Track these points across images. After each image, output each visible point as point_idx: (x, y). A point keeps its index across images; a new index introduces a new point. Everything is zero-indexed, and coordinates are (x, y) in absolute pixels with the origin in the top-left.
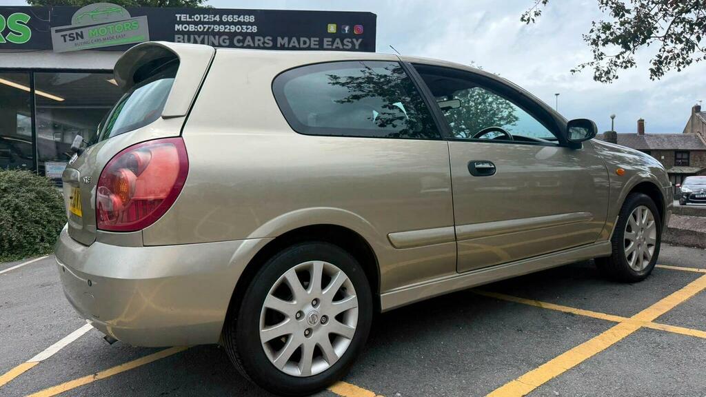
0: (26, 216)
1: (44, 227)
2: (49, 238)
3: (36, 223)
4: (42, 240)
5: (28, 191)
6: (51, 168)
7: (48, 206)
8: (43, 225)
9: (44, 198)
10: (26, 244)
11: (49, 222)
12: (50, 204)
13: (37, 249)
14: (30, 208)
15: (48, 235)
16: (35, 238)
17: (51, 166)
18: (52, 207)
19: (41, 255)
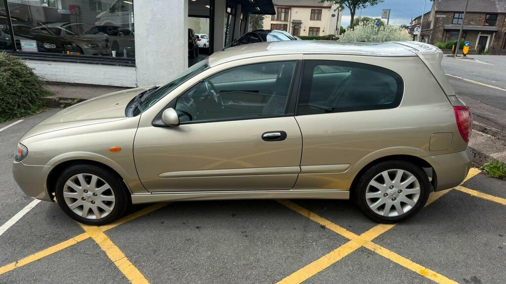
0: (6, 90)
1: (20, 97)
2: (25, 105)
3: (14, 95)
4: (19, 106)
5: (5, 71)
6: (25, 45)
7: (21, 81)
8: (18, 96)
9: (18, 75)
10: (8, 111)
11: (22, 93)
12: (23, 79)
13: (16, 114)
14: (8, 84)
15: (24, 102)
16: (14, 106)
17: (25, 43)
18: (25, 81)
19: (19, 118)
